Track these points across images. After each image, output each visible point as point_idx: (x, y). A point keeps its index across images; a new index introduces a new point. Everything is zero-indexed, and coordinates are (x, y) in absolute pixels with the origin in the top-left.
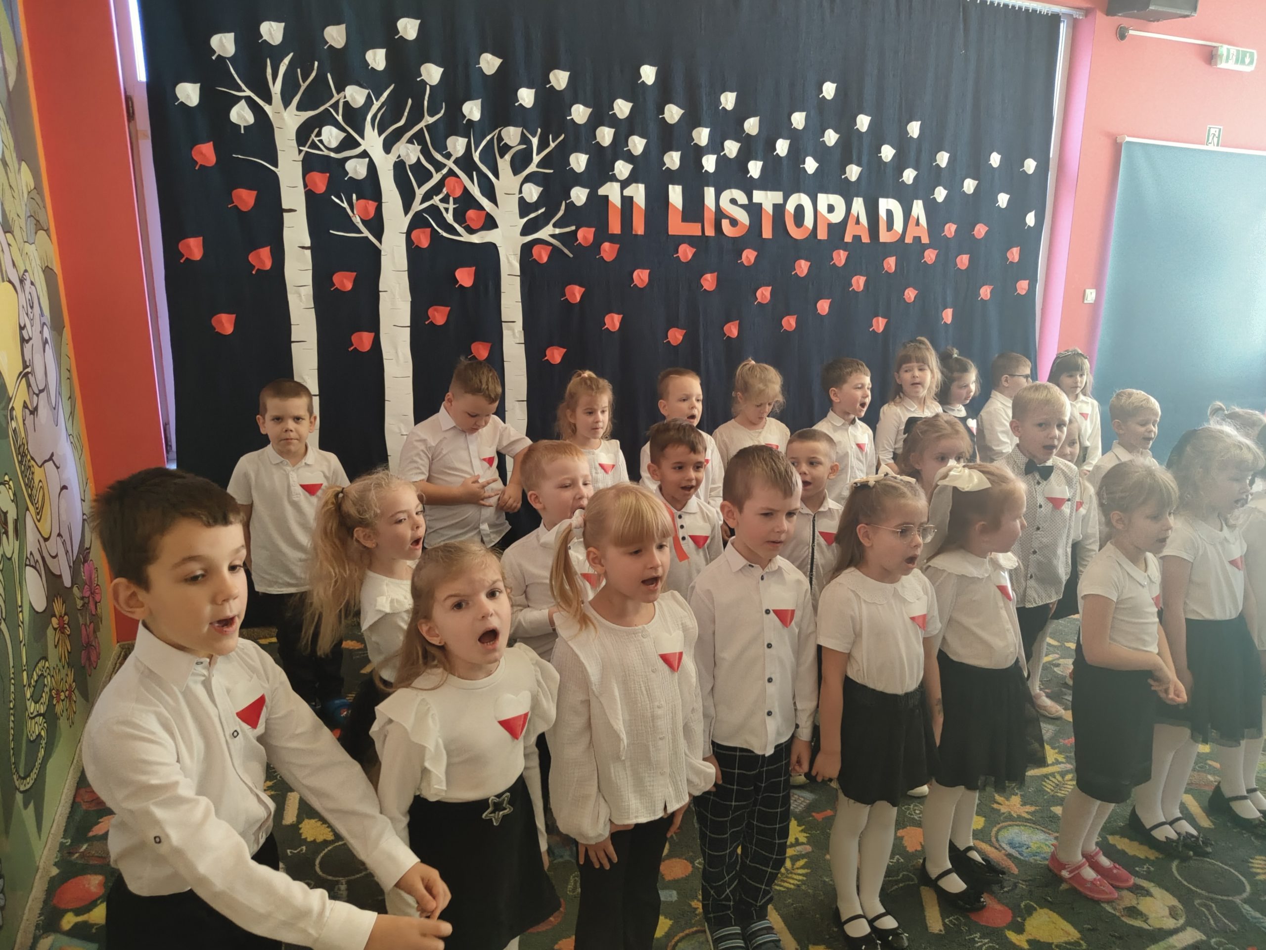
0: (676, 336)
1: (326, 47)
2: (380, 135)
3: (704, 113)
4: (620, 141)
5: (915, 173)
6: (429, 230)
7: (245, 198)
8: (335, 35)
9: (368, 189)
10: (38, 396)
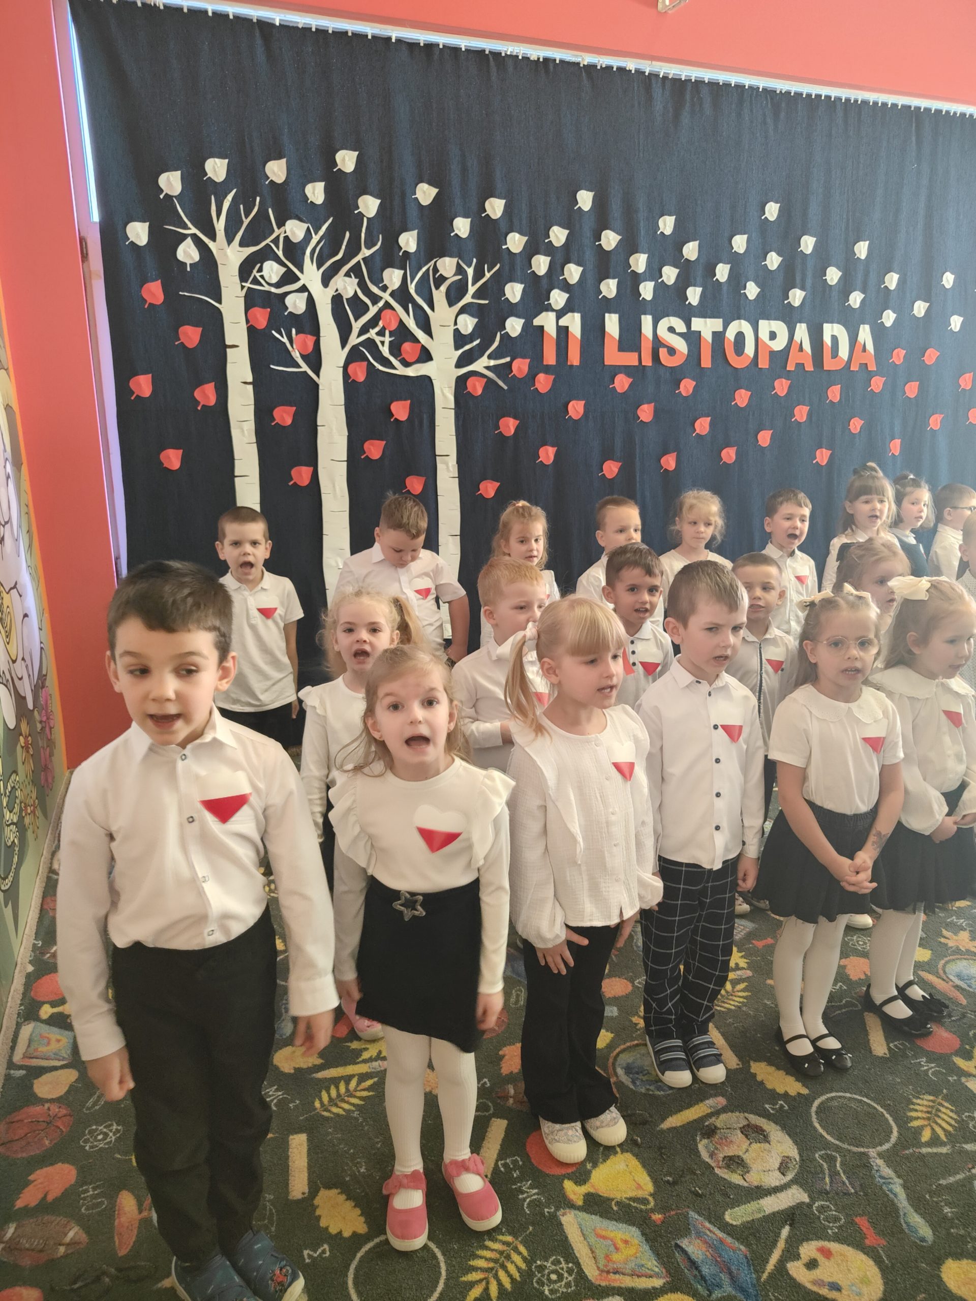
0: (611, 469)
1: (267, 183)
2: (318, 268)
3: (642, 238)
4: (556, 269)
5: (863, 296)
6: (366, 363)
7: (191, 335)
8: (276, 170)
9: (307, 323)
10: (4, 527)
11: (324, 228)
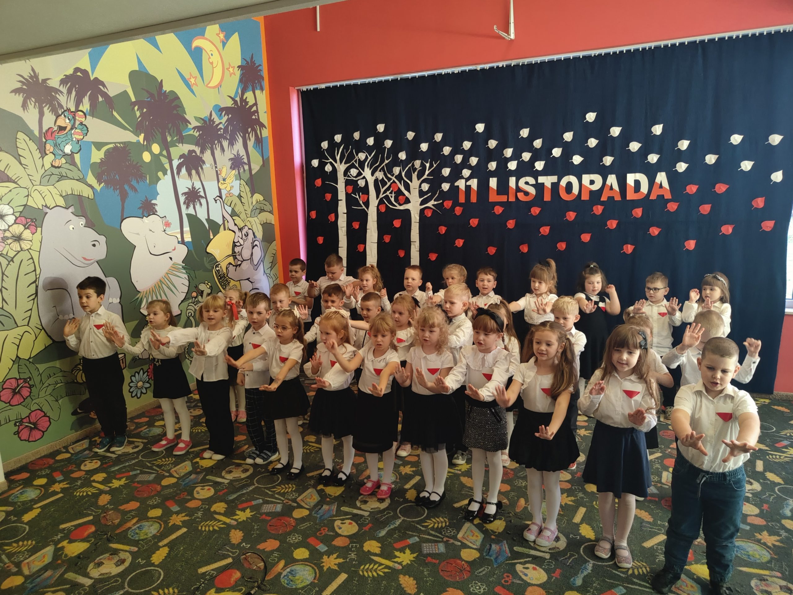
0: (492, 250)
1: (353, 140)
2: (370, 169)
3: (510, 141)
4: (465, 160)
6: (385, 205)
7: (328, 197)
8: (357, 136)
9: (365, 190)
10: (242, 261)
11: (373, 154)
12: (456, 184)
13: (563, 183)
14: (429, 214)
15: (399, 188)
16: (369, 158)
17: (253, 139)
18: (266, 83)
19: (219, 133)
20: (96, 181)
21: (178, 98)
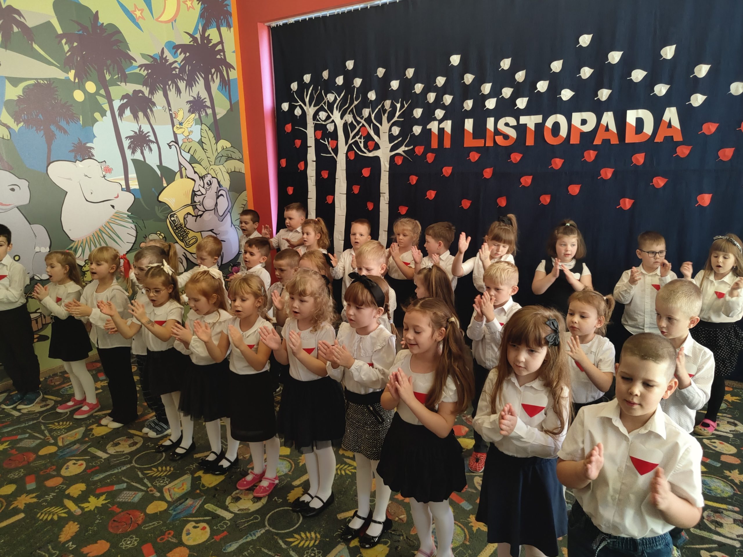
0: (466, 204)
1: (322, 80)
2: (339, 112)
3: (488, 74)
4: (439, 99)
5: (669, 86)
6: (354, 152)
7: (298, 143)
8: (325, 74)
9: (334, 135)
10: (204, 212)
11: (342, 95)
12: (428, 127)
13: (549, 123)
14: (399, 161)
15: (368, 132)
16: (339, 99)
17: (217, 81)
18: (234, 19)
19: (174, 72)
20: (13, 120)
21: (118, 32)
